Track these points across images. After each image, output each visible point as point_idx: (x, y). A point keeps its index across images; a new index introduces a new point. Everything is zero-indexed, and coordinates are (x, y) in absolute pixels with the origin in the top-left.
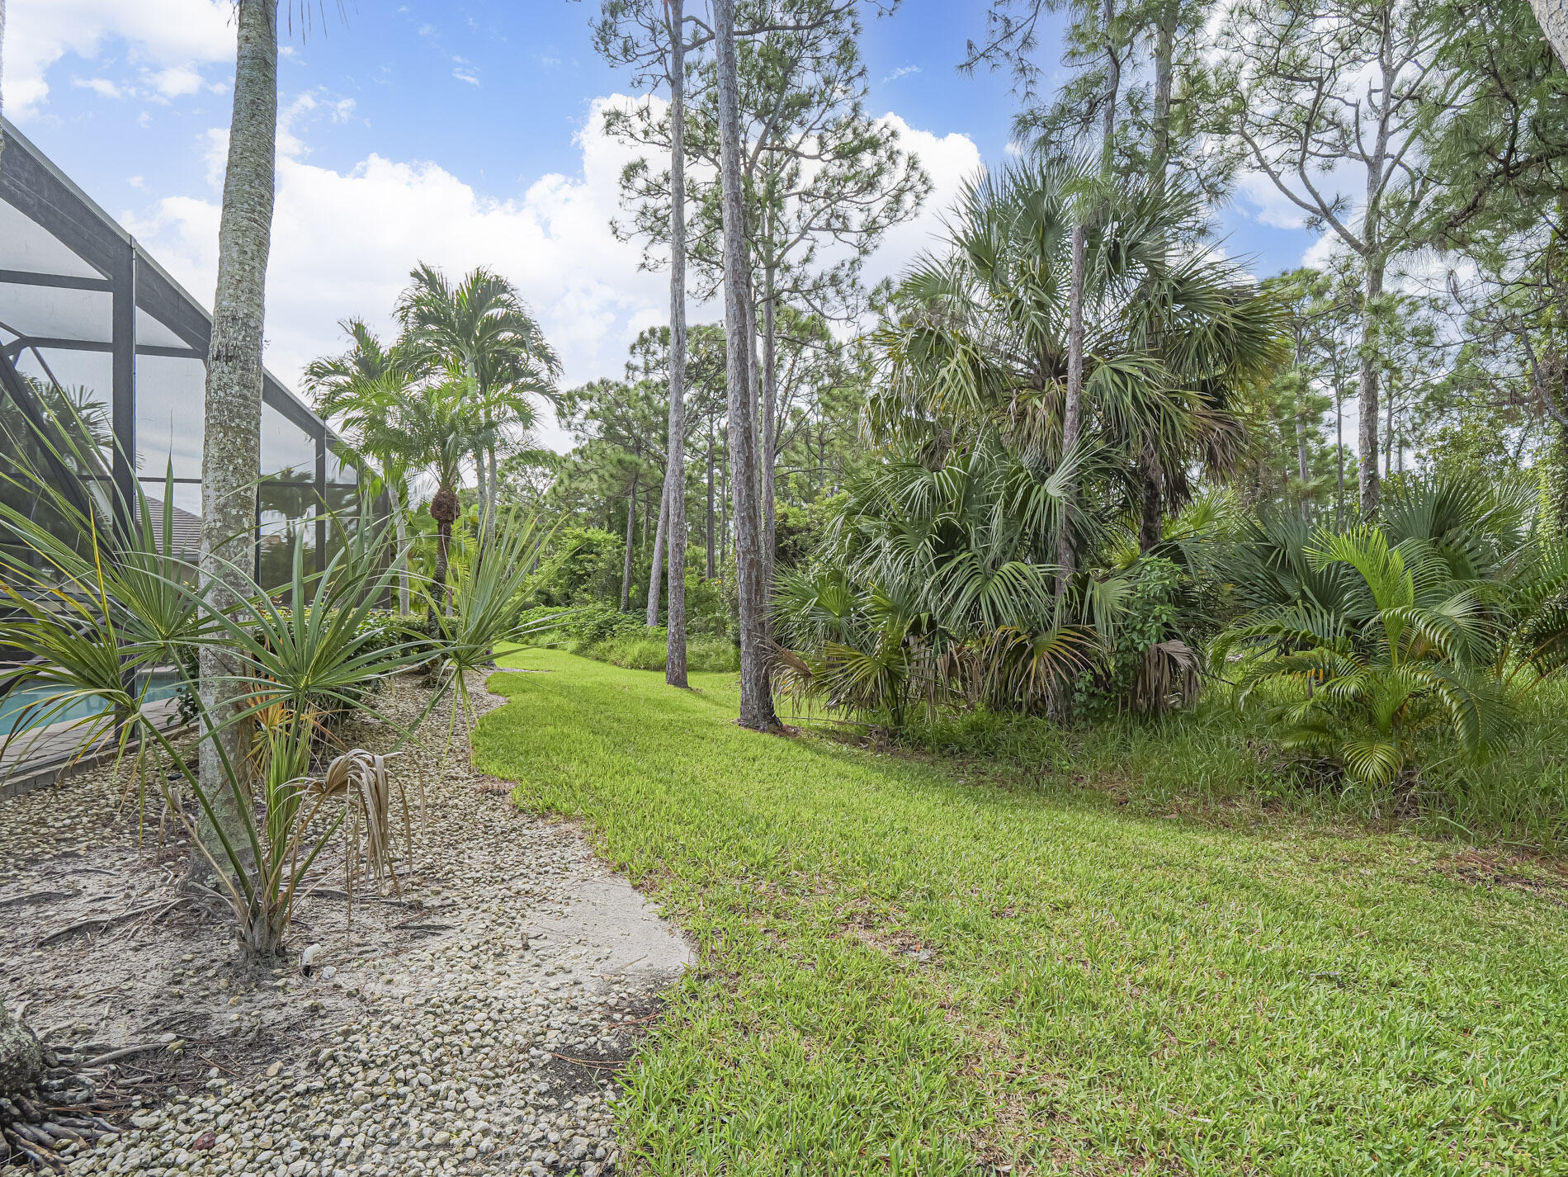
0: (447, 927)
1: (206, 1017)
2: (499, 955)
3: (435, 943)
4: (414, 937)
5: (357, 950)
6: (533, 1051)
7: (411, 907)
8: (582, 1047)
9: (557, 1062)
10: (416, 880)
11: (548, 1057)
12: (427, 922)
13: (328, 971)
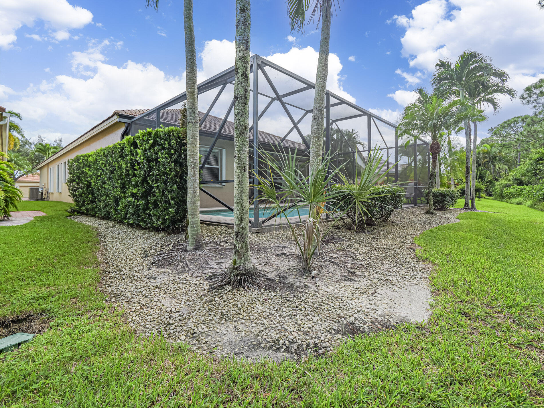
0: (356, 281)
1: (287, 278)
2: (362, 293)
3: (348, 283)
4: (345, 280)
5: (329, 277)
6: (343, 319)
7: (351, 273)
8: (357, 325)
9: (346, 325)
10: (360, 266)
11: (345, 322)
12: (352, 278)
13: (317, 279)
